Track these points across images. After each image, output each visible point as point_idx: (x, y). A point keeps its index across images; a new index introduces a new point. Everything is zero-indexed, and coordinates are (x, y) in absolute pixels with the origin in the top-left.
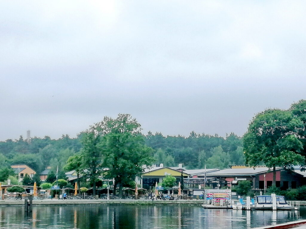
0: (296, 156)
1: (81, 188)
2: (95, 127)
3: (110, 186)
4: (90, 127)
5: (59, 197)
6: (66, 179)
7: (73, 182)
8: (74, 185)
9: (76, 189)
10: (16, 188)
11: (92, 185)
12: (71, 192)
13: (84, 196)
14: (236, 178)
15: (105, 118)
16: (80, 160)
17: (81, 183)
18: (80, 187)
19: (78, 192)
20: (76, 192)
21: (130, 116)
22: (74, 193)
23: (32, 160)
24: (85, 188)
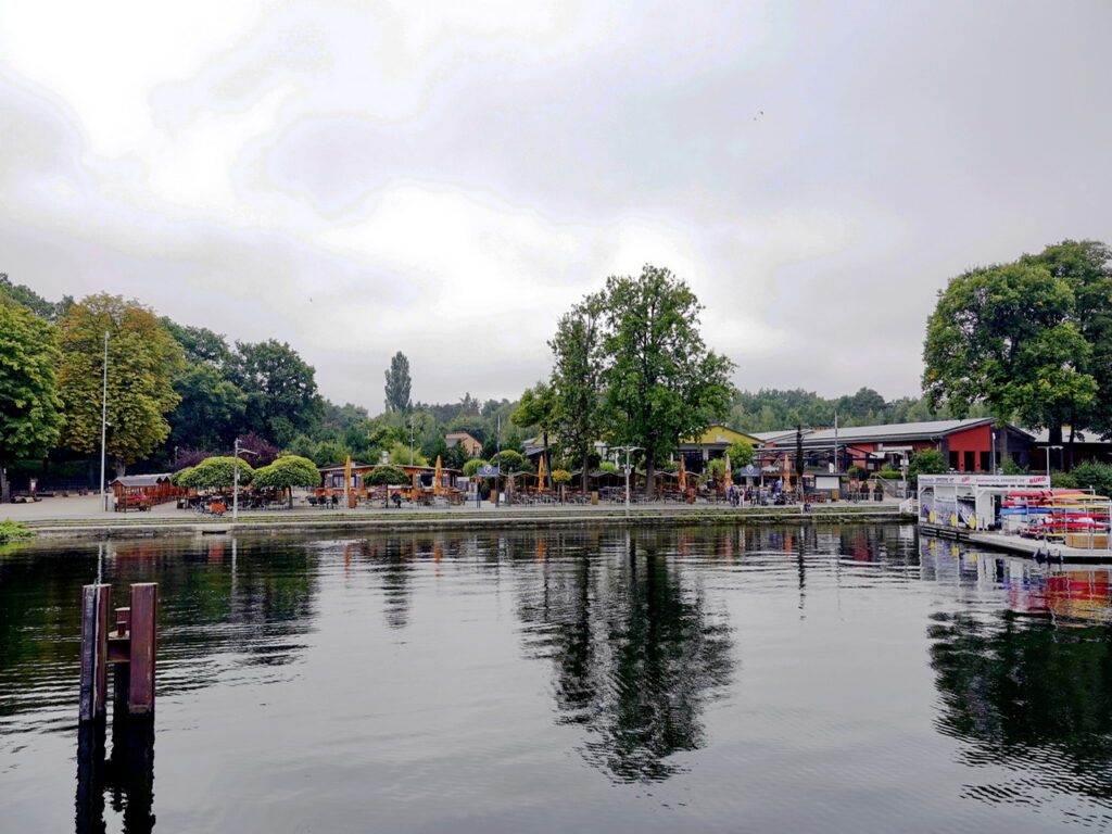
0: (1082, 380)
1: (553, 473)
2: (586, 306)
3: (632, 466)
4: (573, 310)
5: (497, 500)
6: (520, 453)
7: (534, 458)
8: (537, 466)
9: (541, 474)
10: (383, 472)
11: (577, 465)
12: (527, 484)
13: (560, 495)
14: (880, 446)
15: (609, 281)
16: (551, 393)
17: (553, 461)
18: (550, 469)
19: (546, 485)
20: (541, 482)
21: (671, 276)
22: (537, 485)
23: (477, 425)
24: (565, 473)
